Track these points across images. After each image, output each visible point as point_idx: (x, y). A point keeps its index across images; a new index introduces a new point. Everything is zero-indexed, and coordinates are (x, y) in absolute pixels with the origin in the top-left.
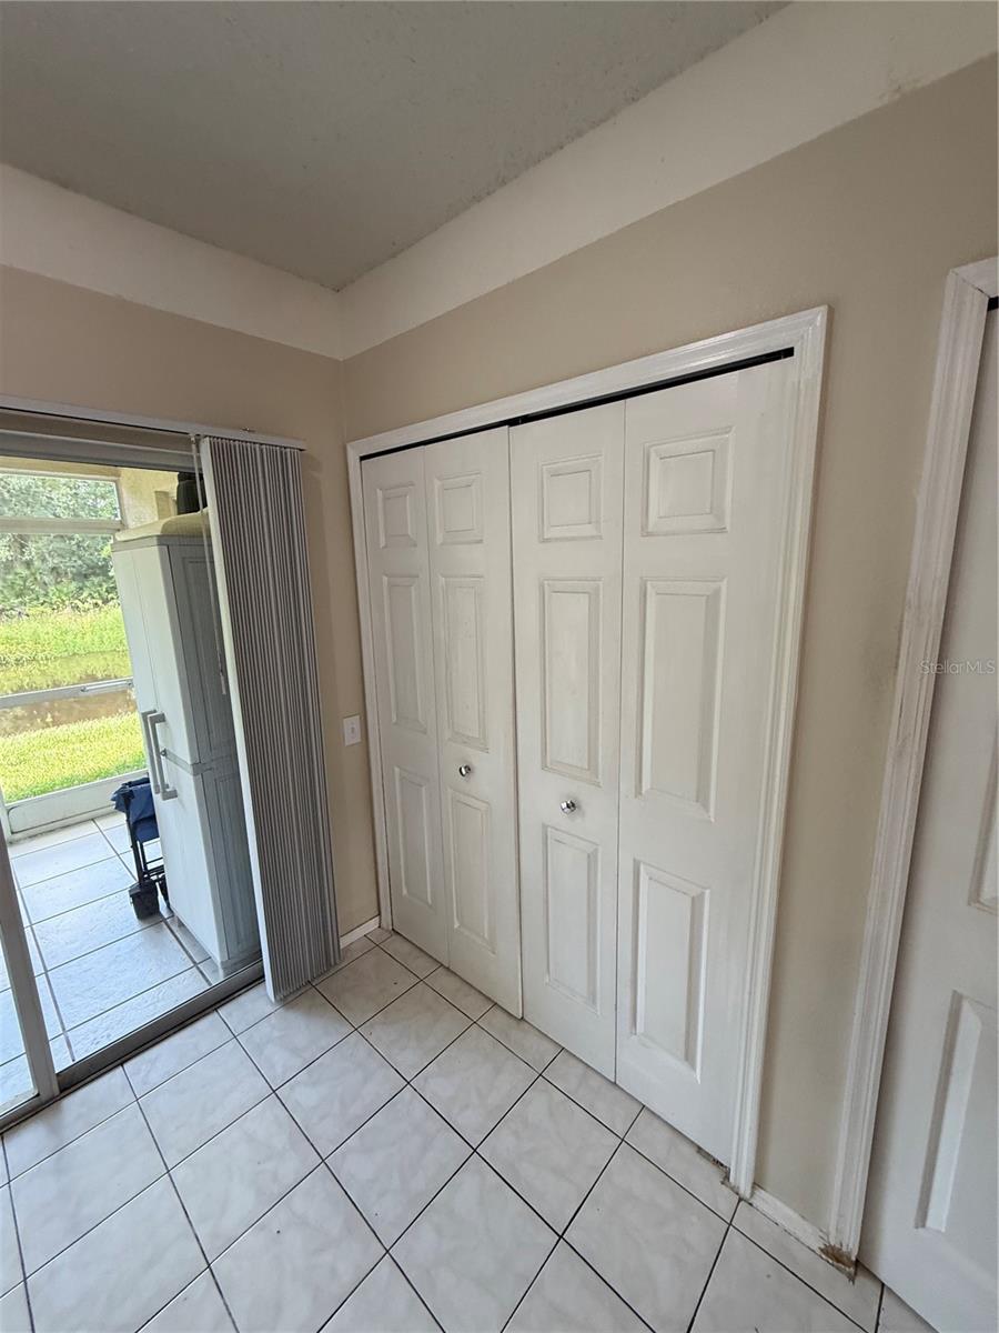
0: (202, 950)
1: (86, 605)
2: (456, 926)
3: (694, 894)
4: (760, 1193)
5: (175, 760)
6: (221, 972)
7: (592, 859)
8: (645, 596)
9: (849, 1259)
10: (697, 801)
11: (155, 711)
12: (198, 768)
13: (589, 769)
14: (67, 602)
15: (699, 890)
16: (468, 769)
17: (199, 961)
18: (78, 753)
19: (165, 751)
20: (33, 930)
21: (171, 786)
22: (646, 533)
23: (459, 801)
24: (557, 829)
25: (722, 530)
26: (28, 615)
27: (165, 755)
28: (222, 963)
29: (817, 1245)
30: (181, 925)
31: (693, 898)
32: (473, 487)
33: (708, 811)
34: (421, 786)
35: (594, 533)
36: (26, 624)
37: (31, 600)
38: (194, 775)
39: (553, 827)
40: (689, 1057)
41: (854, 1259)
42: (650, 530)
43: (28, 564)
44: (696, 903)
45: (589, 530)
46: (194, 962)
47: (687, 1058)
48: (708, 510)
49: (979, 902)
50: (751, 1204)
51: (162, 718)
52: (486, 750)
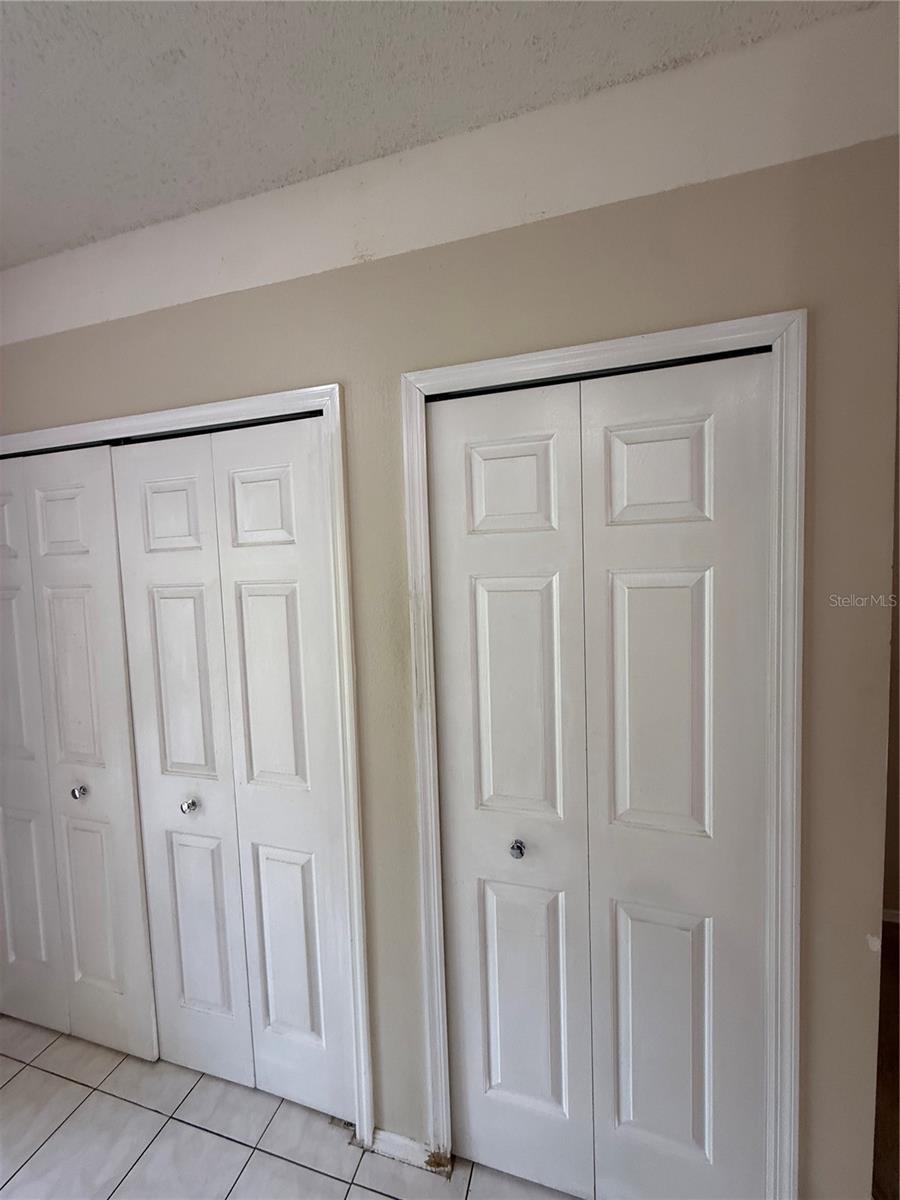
2: (77, 979)
3: (302, 863)
4: (381, 1135)
7: (215, 855)
8: (240, 598)
9: (446, 1158)
10: (297, 774)
13: (206, 764)
15: (307, 857)
16: (84, 790)
22: (236, 544)
23: (75, 829)
24: (181, 833)
25: (292, 542)
29: (421, 1159)
31: (303, 867)
32: (77, 499)
33: (306, 781)
34: (30, 821)
35: (195, 544)
39: (177, 832)
40: (315, 1028)
41: (449, 1156)
42: (240, 542)
44: (305, 870)
45: (190, 542)
47: (313, 1030)
48: (280, 526)
49: (481, 805)
50: (373, 1152)
52: (102, 765)
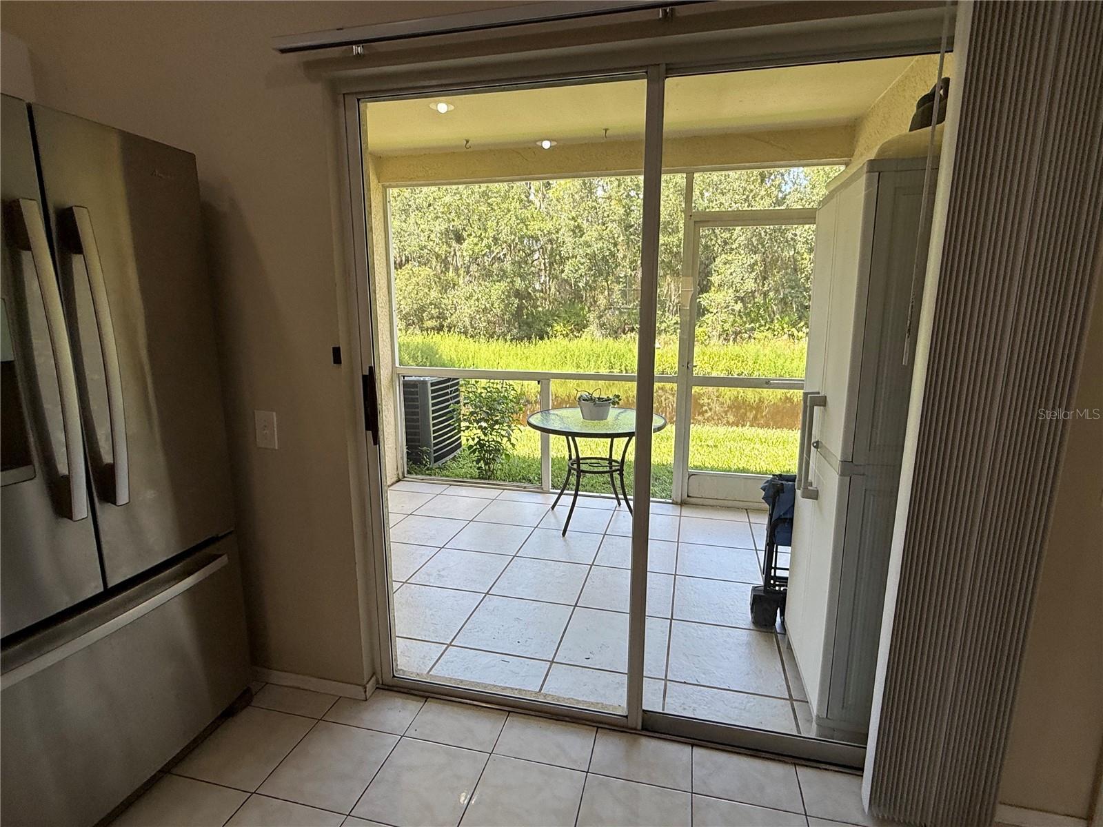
0: (802, 689)
1: (801, 334)
5: (825, 455)
6: (814, 726)
11: (819, 393)
12: (848, 468)
14: (786, 330)
17: (796, 699)
18: (756, 452)
19: (817, 442)
20: (675, 579)
21: (814, 485)
26: (755, 339)
27: (817, 447)
28: (818, 716)
30: (789, 647)
36: (753, 346)
37: (761, 326)
38: (841, 475)
43: (765, 294)
46: (790, 695)
51: (823, 402)
